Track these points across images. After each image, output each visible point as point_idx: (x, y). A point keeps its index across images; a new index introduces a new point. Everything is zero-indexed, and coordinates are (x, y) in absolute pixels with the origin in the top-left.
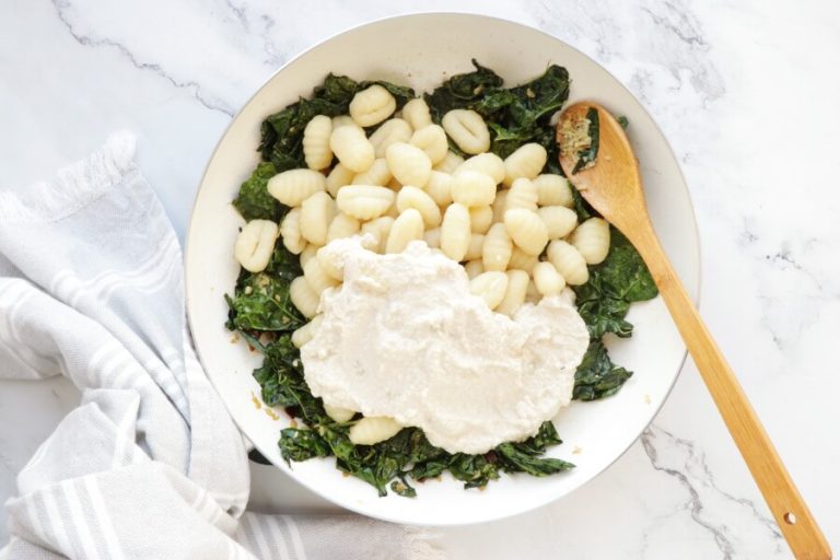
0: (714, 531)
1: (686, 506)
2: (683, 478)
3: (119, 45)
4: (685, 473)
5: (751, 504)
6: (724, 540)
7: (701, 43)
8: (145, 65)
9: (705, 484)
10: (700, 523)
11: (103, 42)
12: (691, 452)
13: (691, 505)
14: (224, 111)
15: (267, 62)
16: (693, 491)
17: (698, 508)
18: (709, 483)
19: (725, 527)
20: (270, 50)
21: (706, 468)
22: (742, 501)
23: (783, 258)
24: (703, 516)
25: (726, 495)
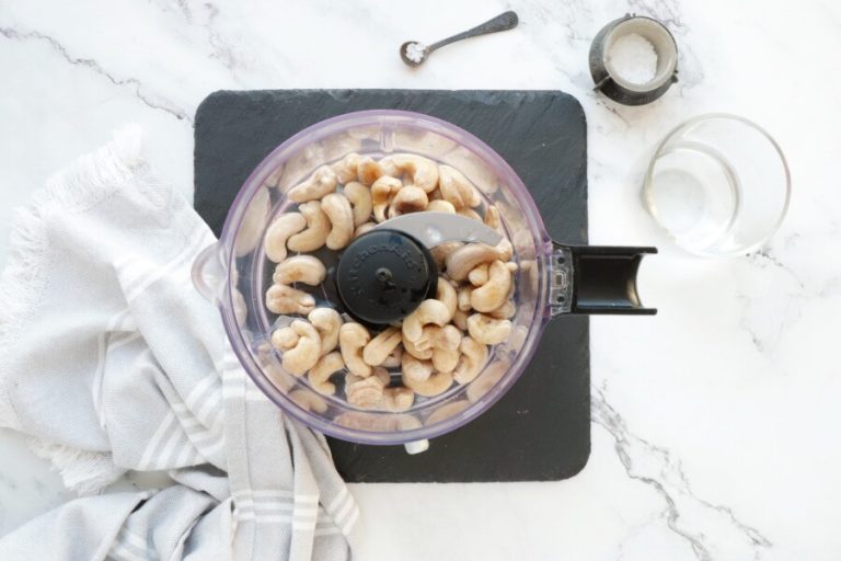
0: (691, 539)
1: (662, 515)
2: (659, 487)
3: (50, 39)
4: (661, 481)
5: (729, 511)
6: (701, 548)
7: (678, 26)
8: (79, 61)
9: (681, 492)
10: (676, 531)
11: (31, 35)
12: (667, 459)
13: (667, 514)
14: (168, 111)
15: (212, 55)
16: (669, 499)
17: (675, 516)
18: (686, 490)
19: (702, 535)
20: (215, 42)
21: (682, 475)
22: (719, 509)
23: (764, 255)
24: (679, 525)
25: (704, 502)
